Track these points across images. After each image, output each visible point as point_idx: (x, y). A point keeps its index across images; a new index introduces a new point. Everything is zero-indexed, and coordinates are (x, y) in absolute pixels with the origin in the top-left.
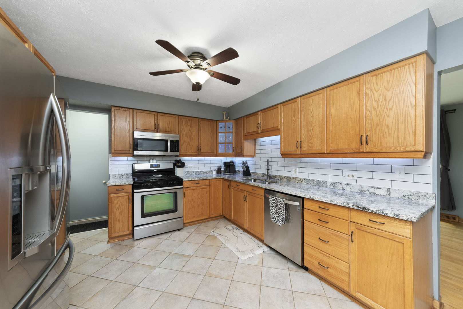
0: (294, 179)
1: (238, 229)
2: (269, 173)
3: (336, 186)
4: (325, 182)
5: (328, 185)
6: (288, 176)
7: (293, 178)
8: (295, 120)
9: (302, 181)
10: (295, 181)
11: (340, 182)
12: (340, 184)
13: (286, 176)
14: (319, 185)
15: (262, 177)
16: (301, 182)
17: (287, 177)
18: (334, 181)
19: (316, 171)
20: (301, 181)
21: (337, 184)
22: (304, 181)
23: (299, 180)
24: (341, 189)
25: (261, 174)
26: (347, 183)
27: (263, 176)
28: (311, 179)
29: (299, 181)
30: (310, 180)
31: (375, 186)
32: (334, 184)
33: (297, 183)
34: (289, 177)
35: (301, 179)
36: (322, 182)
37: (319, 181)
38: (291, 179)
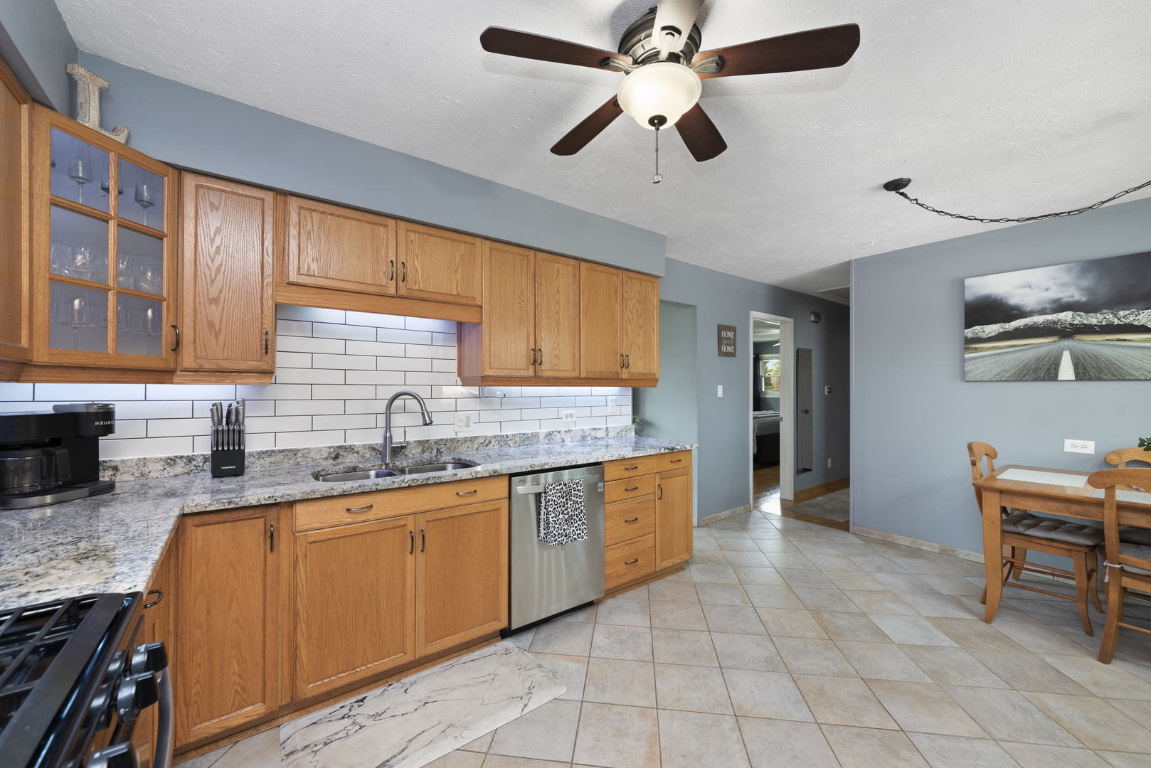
0: (469, 442)
1: (362, 700)
2: (391, 437)
3: (553, 437)
4: (536, 435)
5: (541, 439)
6: (449, 437)
7: (466, 440)
8: (522, 296)
9: (490, 442)
10: (470, 446)
11: (558, 430)
12: (559, 432)
13: (442, 439)
14: (526, 442)
15: (331, 462)
16: (487, 445)
17: (447, 440)
18: (547, 431)
19: (515, 415)
20: (487, 442)
21: (554, 433)
22: (493, 442)
23: (482, 441)
24: (560, 441)
25: (320, 450)
26: (566, 429)
27: (337, 457)
28: (508, 433)
29: (482, 443)
30: (508, 437)
31: (596, 427)
32: (550, 434)
33: (477, 449)
34: (452, 440)
35: (486, 438)
36: (530, 435)
37: (524, 434)
38: (459, 444)
